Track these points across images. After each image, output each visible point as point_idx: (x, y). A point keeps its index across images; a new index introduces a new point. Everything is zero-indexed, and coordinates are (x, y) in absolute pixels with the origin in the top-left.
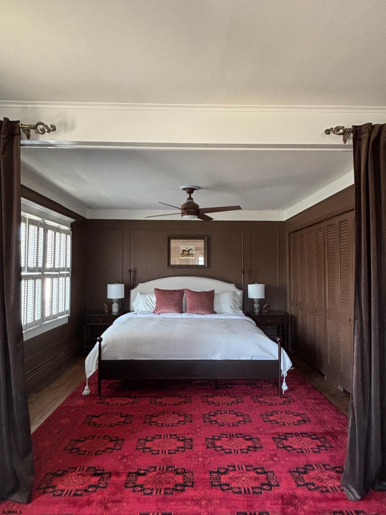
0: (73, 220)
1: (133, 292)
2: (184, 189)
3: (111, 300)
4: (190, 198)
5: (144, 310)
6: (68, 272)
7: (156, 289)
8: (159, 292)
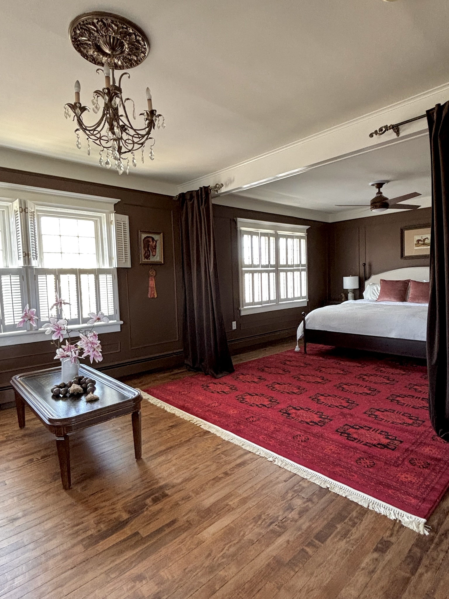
0: (308, 227)
1: (367, 283)
2: (373, 185)
3: (347, 290)
4: (379, 193)
5: (370, 299)
6: (305, 268)
7: (382, 280)
8: (384, 282)
